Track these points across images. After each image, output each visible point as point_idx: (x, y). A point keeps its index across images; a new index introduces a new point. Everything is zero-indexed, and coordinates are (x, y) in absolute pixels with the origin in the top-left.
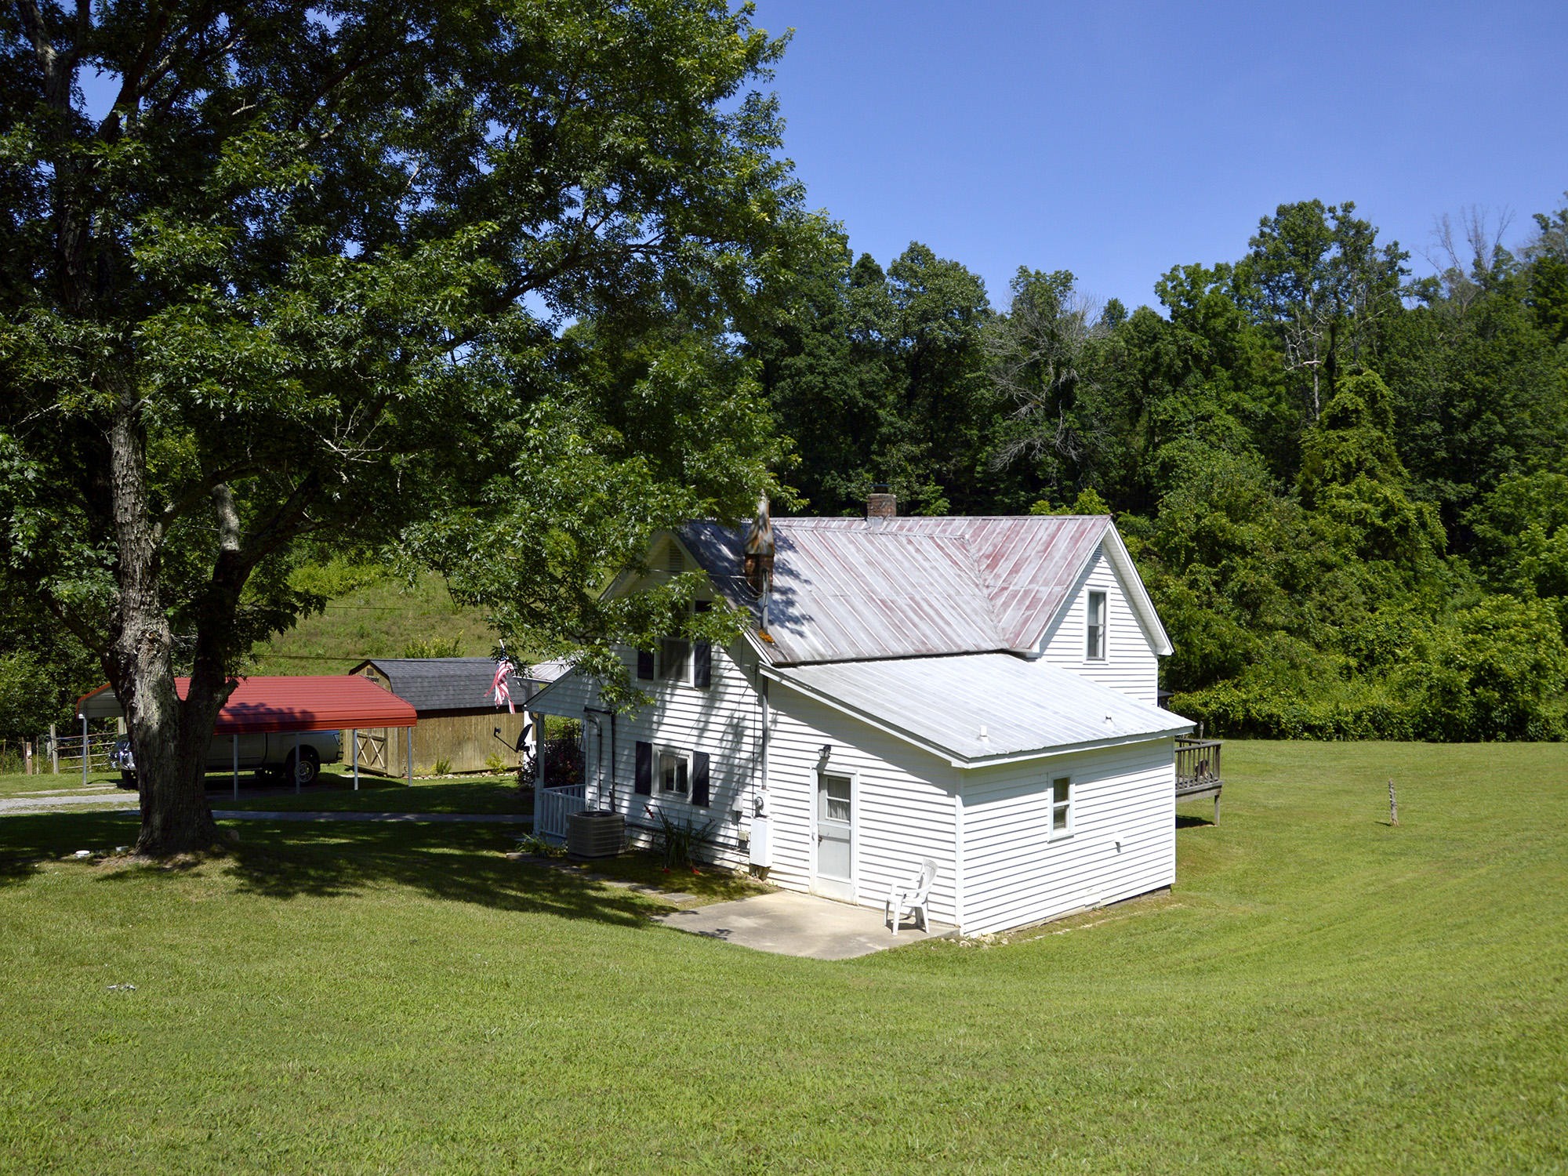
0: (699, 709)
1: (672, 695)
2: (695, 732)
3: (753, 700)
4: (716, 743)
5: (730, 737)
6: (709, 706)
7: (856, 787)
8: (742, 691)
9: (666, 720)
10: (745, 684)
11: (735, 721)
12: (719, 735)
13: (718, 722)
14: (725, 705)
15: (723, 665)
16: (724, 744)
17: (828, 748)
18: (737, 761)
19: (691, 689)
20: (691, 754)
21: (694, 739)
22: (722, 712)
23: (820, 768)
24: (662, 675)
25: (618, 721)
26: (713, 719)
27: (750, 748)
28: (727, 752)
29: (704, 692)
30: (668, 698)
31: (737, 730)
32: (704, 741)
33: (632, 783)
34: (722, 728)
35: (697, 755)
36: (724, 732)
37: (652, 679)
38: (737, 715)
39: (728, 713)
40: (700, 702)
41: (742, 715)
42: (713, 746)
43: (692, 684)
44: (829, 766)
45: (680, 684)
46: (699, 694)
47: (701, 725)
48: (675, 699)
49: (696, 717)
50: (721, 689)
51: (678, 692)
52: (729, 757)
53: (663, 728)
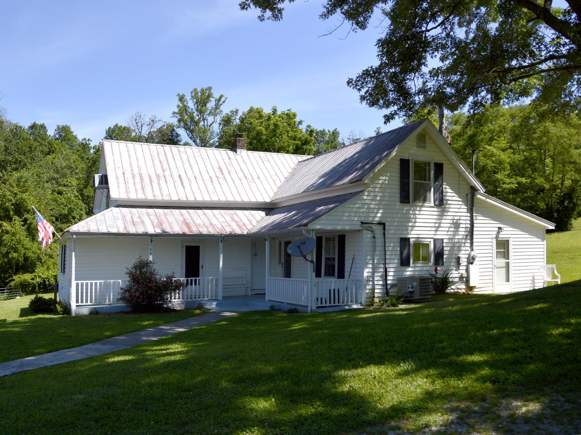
0: (436, 217)
1: (420, 211)
2: (434, 229)
3: (465, 210)
4: (445, 233)
5: (452, 229)
6: (441, 216)
7: (511, 243)
8: (459, 206)
9: (417, 224)
10: (461, 203)
11: (455, 221)
12: (447, 229)
13: (446, 222)
14: (449, 214)
15: (448, 194)
16: (449, 233)
17: (500, 228)
18: (456, 240)
19: (432, 207)
20: (432, 240)
21: (433, 233)
22: (448, 218)
23: (497, 237)
24: (415, 200)
25: (386, 227)
26: (443, 221)
27: (463, 233)
28: (451, 237)
29: (438, 208)
30: (417, 212)
31: (456, 225)
32: (438, 233)
33: (396, 261)
34: (449, 225)
35: (435, 240)
36: (449, 227)
37: (409, 203)
38: (456, 218)
39: (451, 218)
40: (436, 213)
41: (459, 218)
42: (443, 234)
43: (432, 205)
44: (500, 236)
45: (426, 205)
46: (436, 209)
47: (437, 225)
48: (422, 213)
49: (434, 221)
50: (447, 206)
51: (423, 209)
52: (452, 239)
53: (416, 228)
